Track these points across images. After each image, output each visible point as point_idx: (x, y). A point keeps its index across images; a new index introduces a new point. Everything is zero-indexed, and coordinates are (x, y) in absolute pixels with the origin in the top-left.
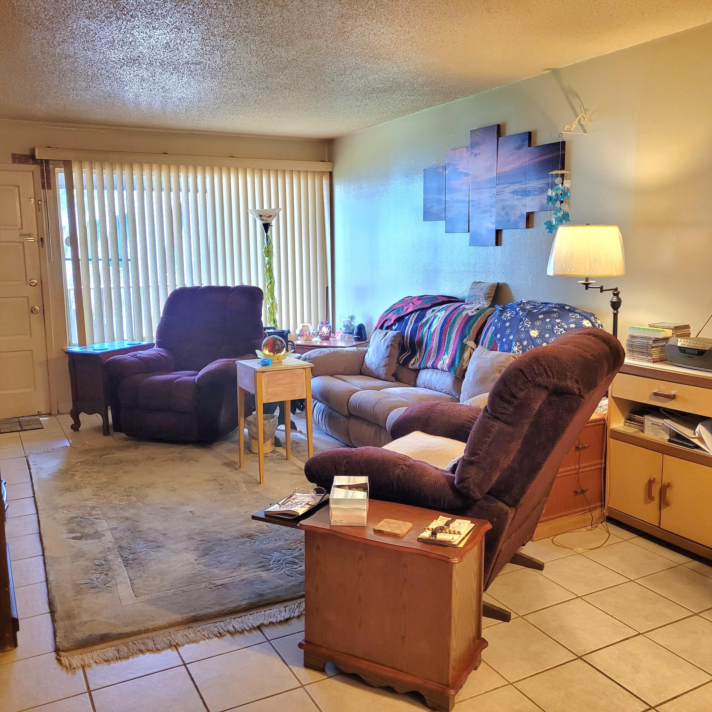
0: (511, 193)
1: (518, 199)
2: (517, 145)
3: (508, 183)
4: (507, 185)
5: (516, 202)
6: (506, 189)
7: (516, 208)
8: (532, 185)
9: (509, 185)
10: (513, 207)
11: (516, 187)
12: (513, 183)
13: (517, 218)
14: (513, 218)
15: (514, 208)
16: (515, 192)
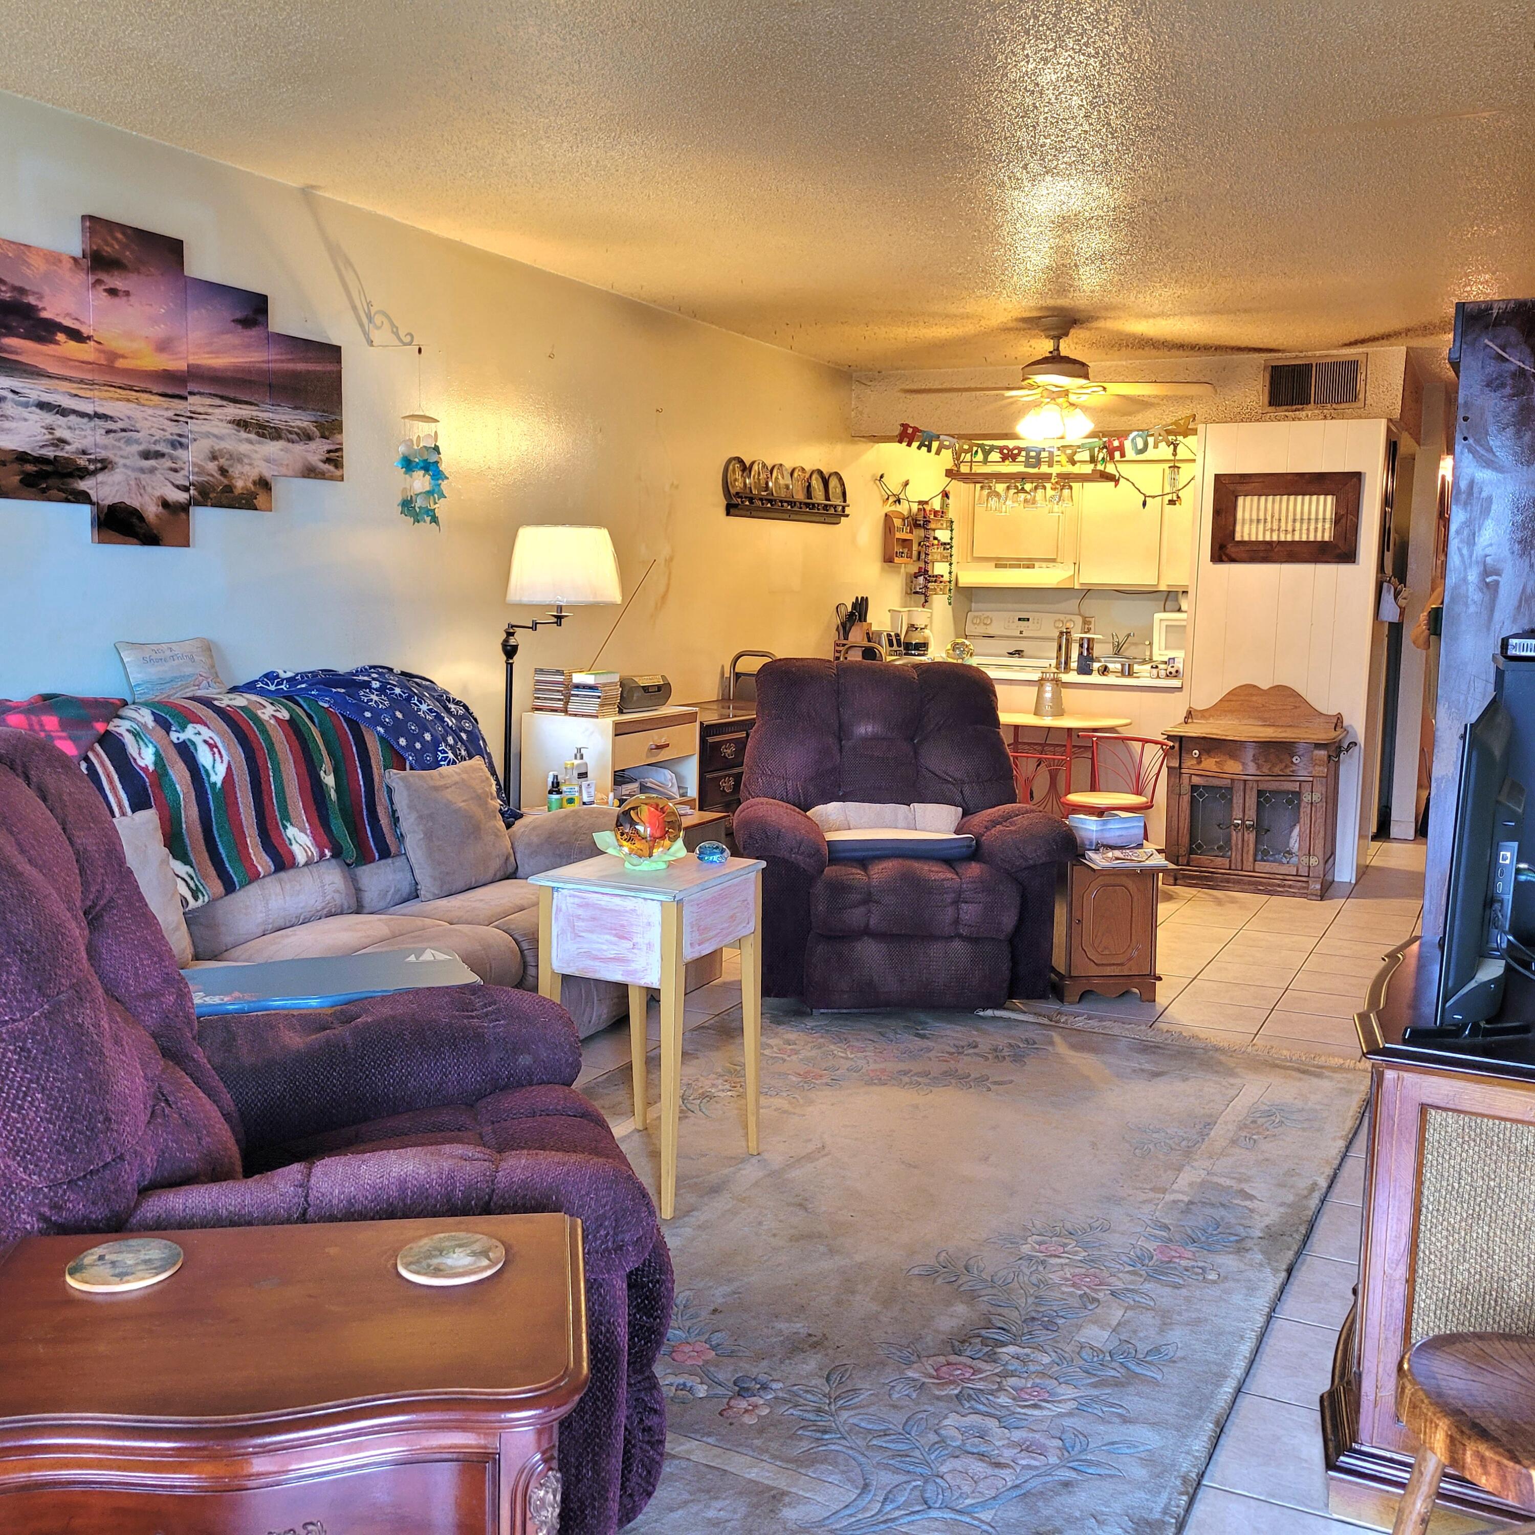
0: (230, 422)
1: (250, 442)
2: (239, 315)
3: (222, 398)
4: (218, 402)
5: (244, 448)
6: (217, 411)
7: (246, 461)
8: (284, 418)
9: (224, 403)
10: (239, 459)
11: (245, 412)
12: (235, 401)
13: (250, 485)
14: (239, 484)
15: (240, 461)
16: (242, 424)
